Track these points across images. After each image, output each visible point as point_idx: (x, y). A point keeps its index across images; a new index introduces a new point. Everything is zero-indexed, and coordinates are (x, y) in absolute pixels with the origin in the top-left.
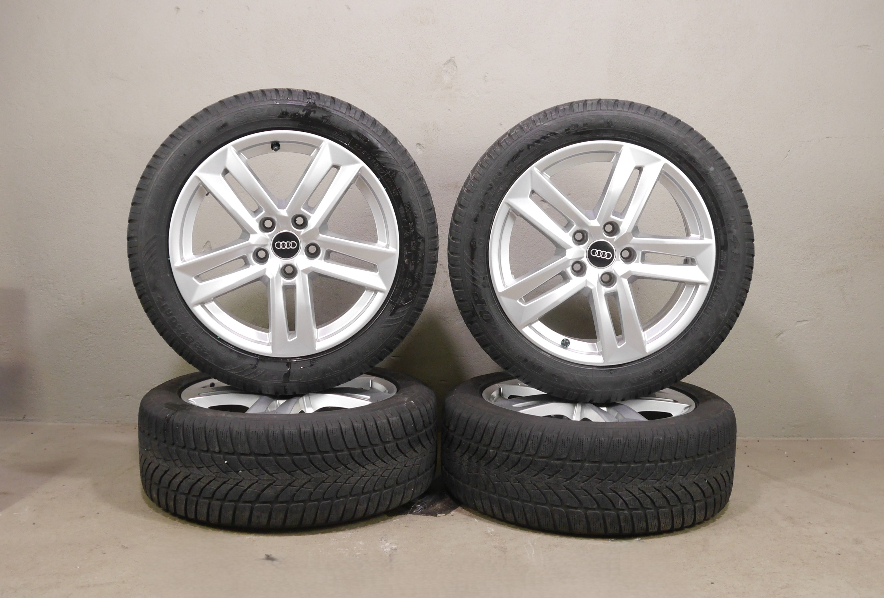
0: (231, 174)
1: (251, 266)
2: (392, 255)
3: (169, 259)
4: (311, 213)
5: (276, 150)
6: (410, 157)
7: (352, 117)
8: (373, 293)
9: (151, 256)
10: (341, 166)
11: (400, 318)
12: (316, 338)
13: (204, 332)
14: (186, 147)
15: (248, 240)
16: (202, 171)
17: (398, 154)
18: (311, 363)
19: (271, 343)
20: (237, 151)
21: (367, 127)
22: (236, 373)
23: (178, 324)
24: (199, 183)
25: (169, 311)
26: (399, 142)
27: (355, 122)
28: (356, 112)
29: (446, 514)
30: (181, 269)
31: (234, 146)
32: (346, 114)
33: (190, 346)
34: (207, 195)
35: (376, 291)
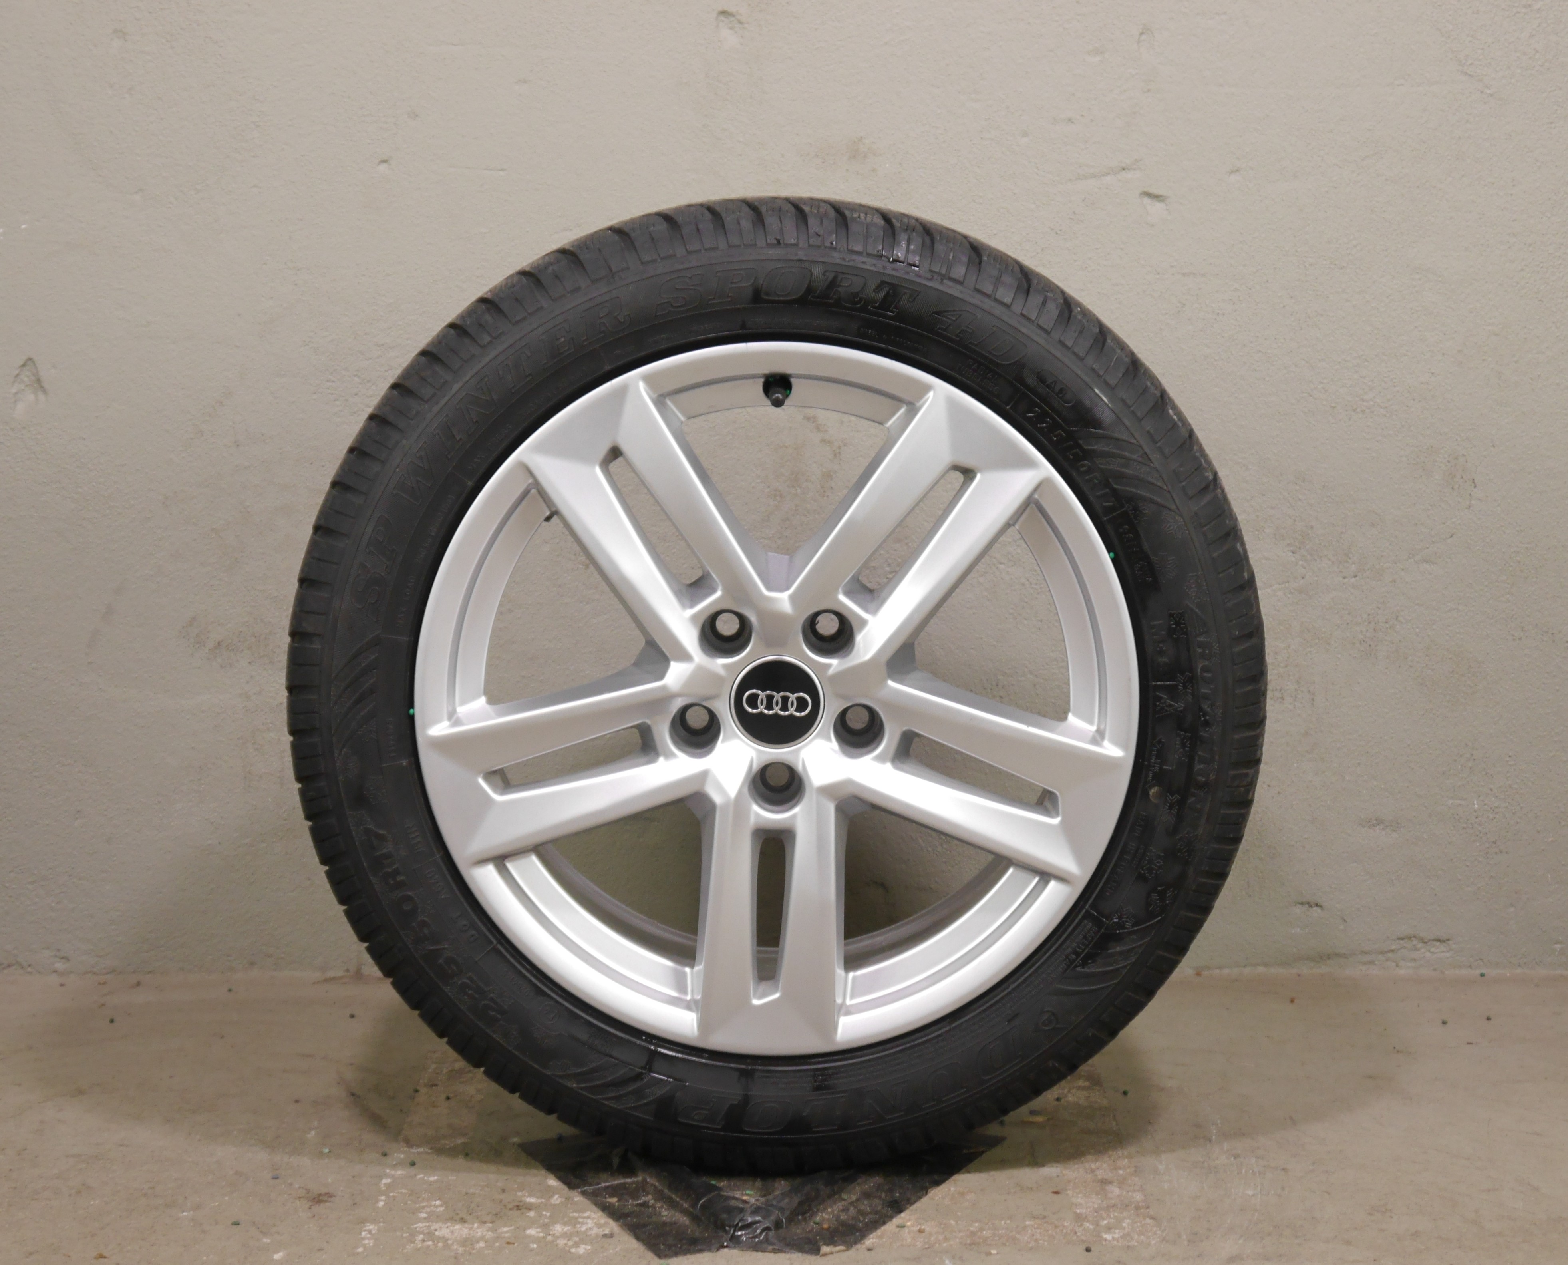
0: (629, 463)
1: (661, 759)
2: (1107, 764)
3: (411, 711)
4: (867, 610)
5: (778, 403)
6: (1203, 461)
7: (1029, 319)
8: (1037, 879)
9: (358, 701)
10: (980, 471)
11: (1112, 971)
12: (839, 1001)
13: (495, 949)
14: (501, 372)
15: (661, 677)
16: (541, 448)
17: (1166, 451)
18: (815, 1081)
19: (696, 1002)
20: (655, 396)
21: (1075, 354)
22: (582, 1088)
23: (419, 919)
24: (529, 485)
25: (397, 872)
26: (1175, 407)
27: (1040, 338)
28: (1044, 303)
29: (849, 1245)
30: (445, 745)
31: (647, 379)
32: (1013, 308)
33: (447, 989)
34: (548, 519)
35: (1045, 875)
